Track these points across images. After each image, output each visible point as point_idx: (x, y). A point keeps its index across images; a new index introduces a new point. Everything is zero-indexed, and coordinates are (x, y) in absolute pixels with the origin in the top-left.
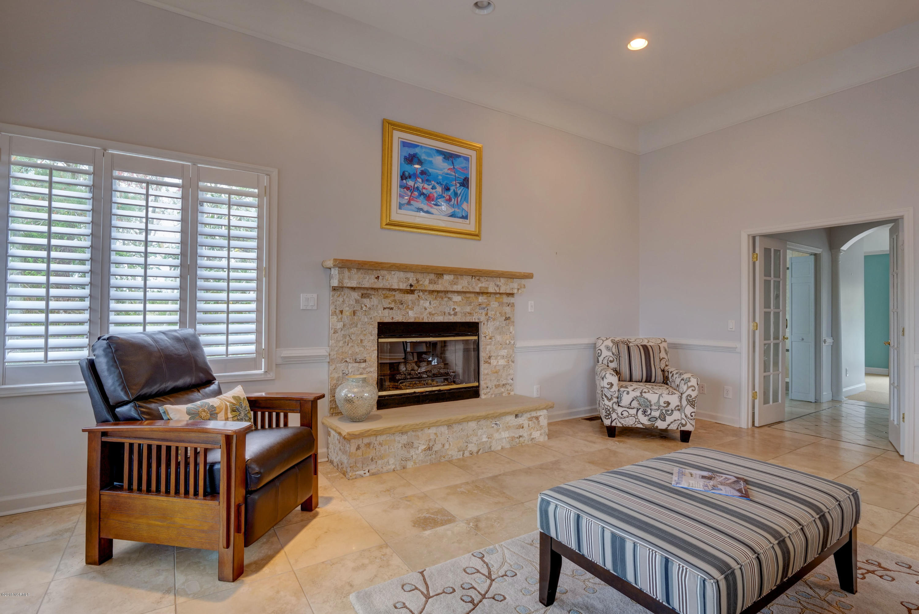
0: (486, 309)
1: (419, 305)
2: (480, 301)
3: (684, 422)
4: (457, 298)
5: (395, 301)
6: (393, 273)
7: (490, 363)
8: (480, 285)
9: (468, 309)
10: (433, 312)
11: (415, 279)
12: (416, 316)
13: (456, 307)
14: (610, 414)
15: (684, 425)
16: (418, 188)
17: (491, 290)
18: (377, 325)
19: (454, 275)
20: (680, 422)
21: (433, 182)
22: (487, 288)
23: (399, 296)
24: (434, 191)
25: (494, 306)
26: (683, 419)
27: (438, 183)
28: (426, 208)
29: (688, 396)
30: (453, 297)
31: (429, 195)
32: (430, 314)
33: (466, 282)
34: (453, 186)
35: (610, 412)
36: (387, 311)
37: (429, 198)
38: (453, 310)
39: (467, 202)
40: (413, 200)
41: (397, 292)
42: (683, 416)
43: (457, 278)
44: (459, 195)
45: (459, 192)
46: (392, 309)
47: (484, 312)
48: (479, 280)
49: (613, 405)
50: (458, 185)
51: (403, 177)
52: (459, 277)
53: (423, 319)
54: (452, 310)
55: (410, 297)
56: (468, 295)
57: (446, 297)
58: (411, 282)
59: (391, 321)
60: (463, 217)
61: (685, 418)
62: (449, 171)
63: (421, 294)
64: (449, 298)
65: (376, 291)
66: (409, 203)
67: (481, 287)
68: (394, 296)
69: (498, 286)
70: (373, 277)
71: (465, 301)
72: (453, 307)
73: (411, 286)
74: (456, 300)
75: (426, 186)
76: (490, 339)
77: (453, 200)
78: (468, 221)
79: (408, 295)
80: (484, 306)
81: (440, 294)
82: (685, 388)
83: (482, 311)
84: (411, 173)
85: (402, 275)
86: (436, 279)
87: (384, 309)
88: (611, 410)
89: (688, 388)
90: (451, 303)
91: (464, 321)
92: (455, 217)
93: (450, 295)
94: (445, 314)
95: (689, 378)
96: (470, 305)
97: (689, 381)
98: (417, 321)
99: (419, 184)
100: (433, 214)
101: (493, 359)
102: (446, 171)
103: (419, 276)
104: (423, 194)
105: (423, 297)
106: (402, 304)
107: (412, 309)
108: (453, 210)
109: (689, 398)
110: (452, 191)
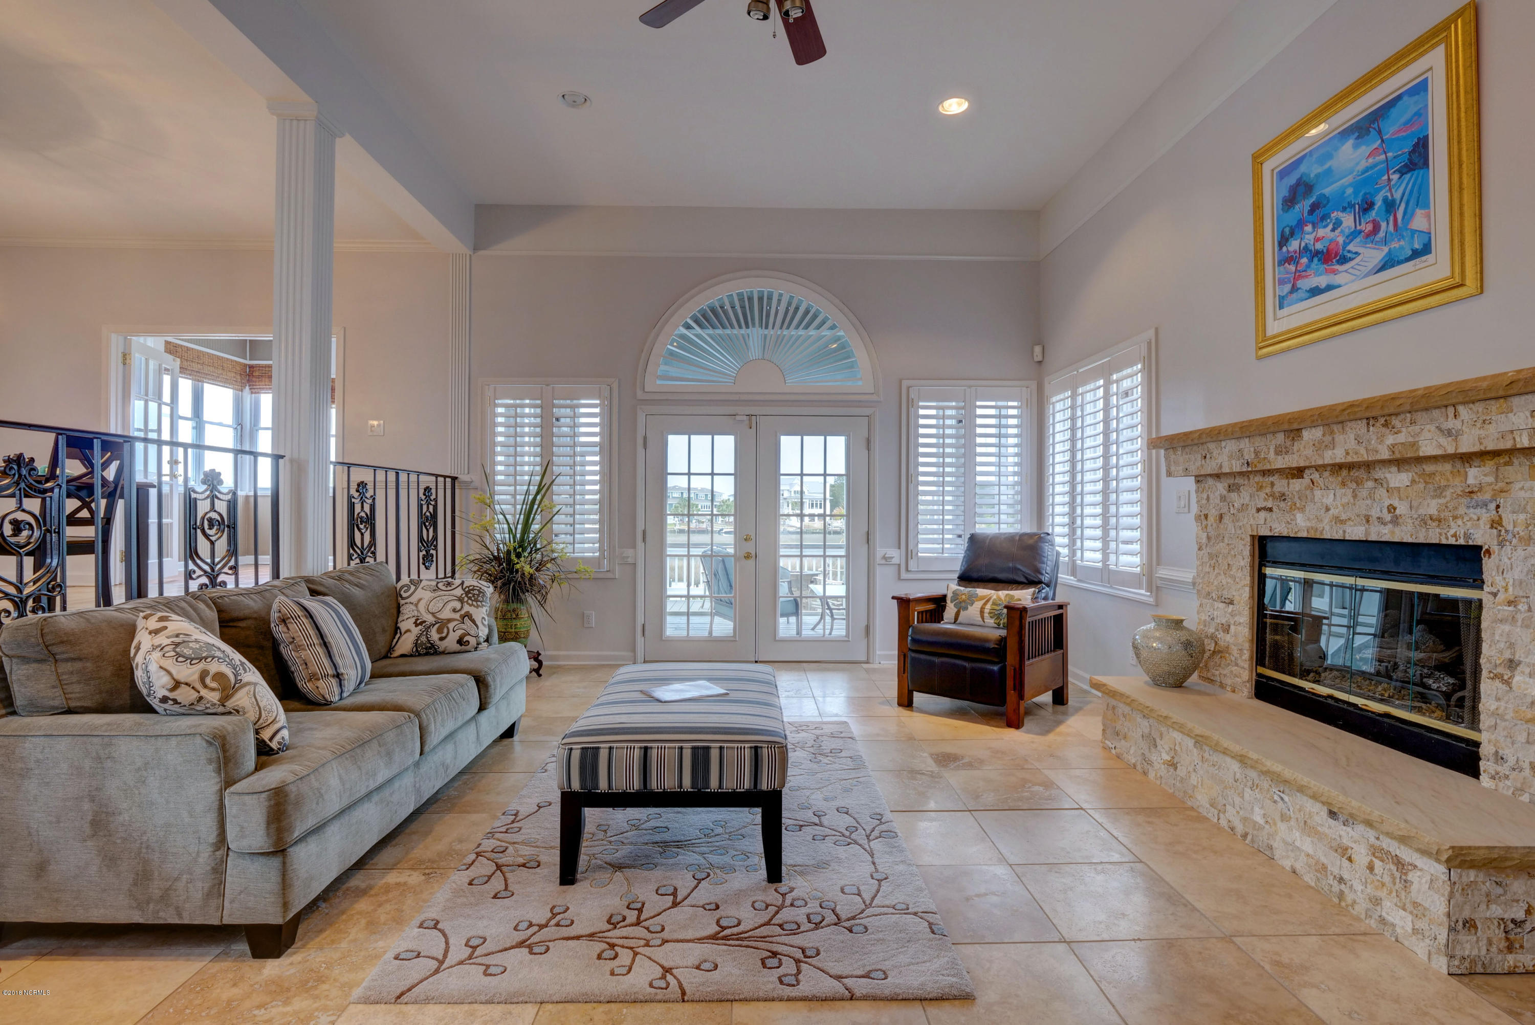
0: (1492, 506)
1: (1313, 501)
2: (1471, 481)
4: (1399, 479)
5: (1272, 495)
6: (1223, 444)
7: (1508, 683)
8: (1390, 440)
9: (1432, 507)
10: (1344, 517)
12: (1309, 524)
13: (1396, 503)
17: (1427, 449)
18: (1248, 539)
21: (1333, 215)
22: (1414, 445)
23: (1281, 485)
25: (1522, 494)
30: (1388, 476)
32: (1338, 520)
34: (1381, 189)
36: (1263, 514)
38: (1389, 512)
39: (1426, 206)
40: (1300, 277)
41: (1276, 476)
44: (1398, 202)
46: (1271, 510)
47: (1486, 516)
50: (1395, 178)
51: (1282, 241)
53: (1321, 533)
54: (1385, 511)
55: (1297, 485)
57: (1368, 479)
58: (1246, 456)
59: (1270, 533)
60: (1416, 254)
62: (1371, 160)
63: (1316, 476)
64: (1376, 480)
65: (1246, 477)
66: (1293, 289)
67: (1394, 445)
69: (1449, 433)
71: (1422, 486)
72: (1386, 504)
73: (1248, 464)
74: (1397, 485)
75: (1321, 232)
76: (1510, 603)
77: (1383, 225)
78: (1430, 258)
79: (1294, 480)
80: (1487, 496)
81: (1355, 473)
83: (1478, 511)
84: (1294, 223)
85: (1233, 445)
87: (1258, 510)
90: (1382, 492)
92: (1393, 266)
93: (1379, 473)
94: (1368, 521)
96: (1439, 496)
98: (1313, 535)
99: (1309, 236)
100: (1339, 286)
101: (1523, 673)
102: (1363, 165)
105: (1321, 481)
106: (1285, 500)
107: (1302, 509)
108: (1386, 249)
110: (1377, 205)
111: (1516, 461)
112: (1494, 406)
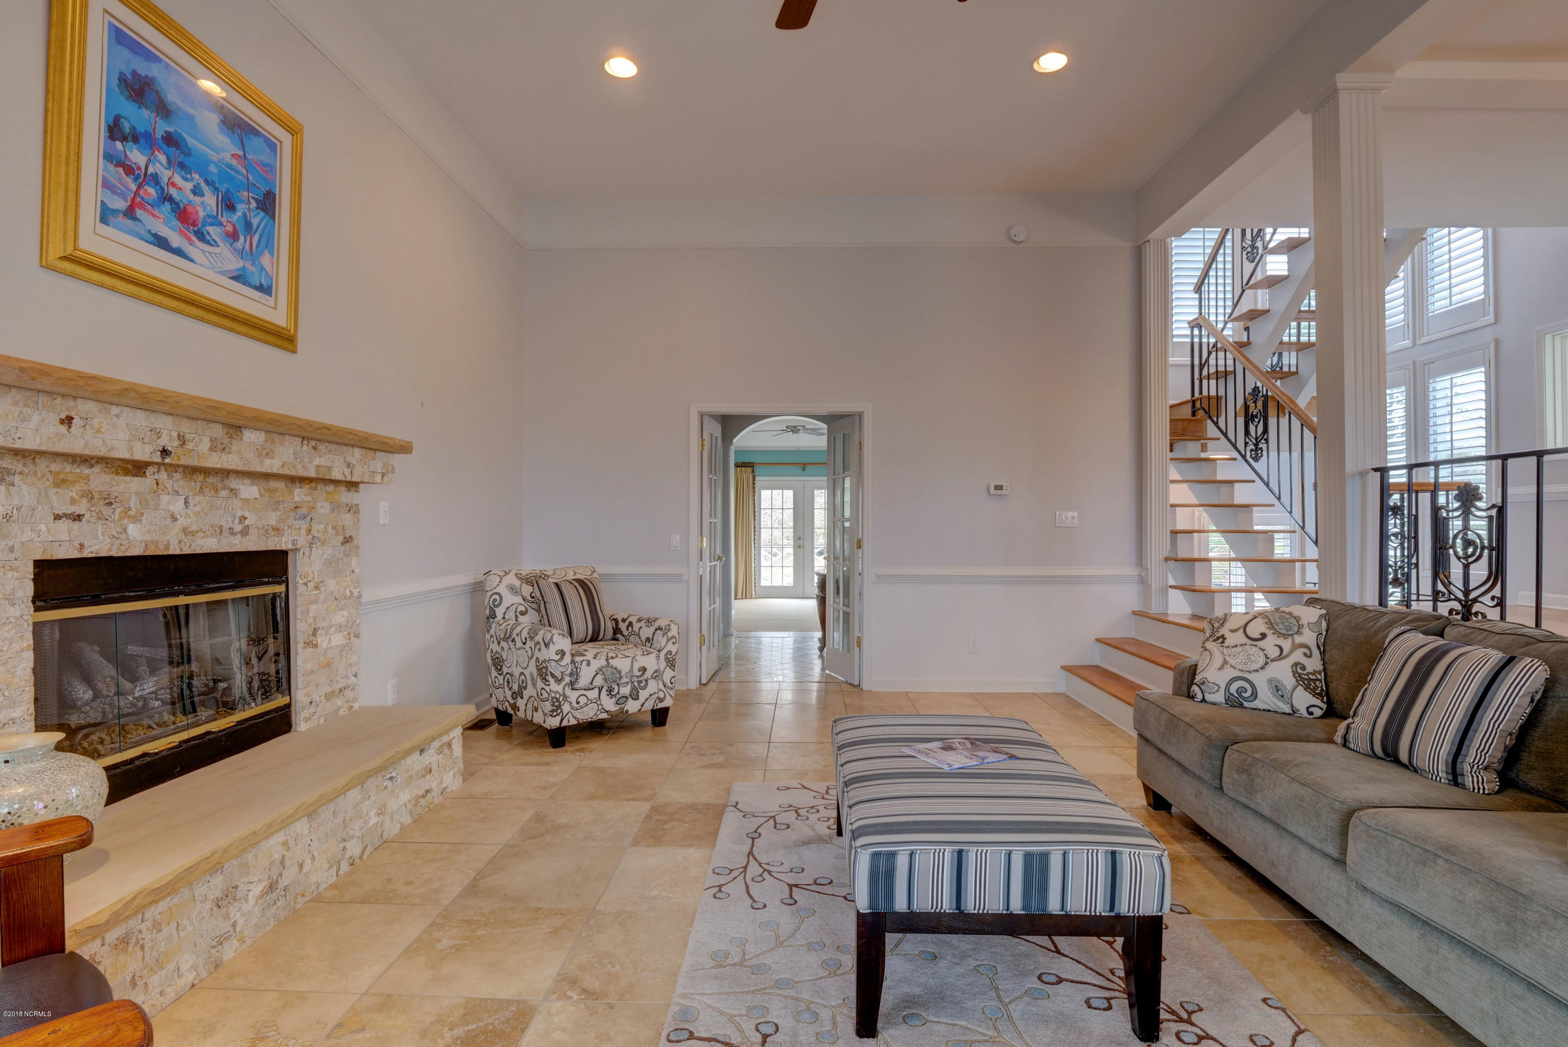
0: (308, 519)
1: (156, 508)
2: (296, 499)
3: (661, 695)
4: (249, 490)
5: (88, 495)
6: (115, 410)
7: (316, 646)
8: (317, 461)
9: (272, 519)
10: (194, 528)
11: (175, 434)
12: (148, 537)
13: (247, 514)
14: (559, 707)
15: (661, 700)
16: (155, 179)
17: (337, 475)
18: (30, 567)
19: (266, 431)
20: (656, 695)
21: (196, 176)
22: (329, 469)
23: (99, 480)
24: (197, 200)
25: (323, 511)
26: (661, 690)
27: (207, 182)
28: (176, 240)
29: (667, 654)
30: (241, 487)
31: (185, 208)
32: (185, 531)
33: (291, 451)
34: (242, 202)
35: (560, 702)
36: (64, 524)
37: (184, 216)
38: (240, 523)
39: (272, 253)
40: (141, 206)
41: (97, 469)
42: (662, 687)
43: (273, 442)
44: (254, 228)
45: (255, 222)
46: (78, 518)
47: (304, 527)
48: (315, 448)
49: (564, 689)
50: (254, 204)
51: (115, 130)
52: (276, 437)
53: (167, 547)
54: (237, 521)
55: (134, 484)
56: (273, 484)
57: (224, 488)
58: (164, 441)
59: (76, 555)
60: (260, 288)
61: (663, 688)
62: (234, 162)
63: (163, 476)
64: (232, 490)
66: (130, 213)
67: (318, 466)
68: (87, 478)
69: (349, 465)
70: (54, 418)
71: (266, 499)
72: (239, 514)
73: (165, 452)
74: (248, 497)
75: (177, 179)
76: (316, 588)
77: (242, 238)
78: (271, 301)
79: (128, 478)
80: (304, 511)
81: (211, 480)
82: (664, 640)
83: (300, 522)
84: (140, 129)
85: (140, 419)
86: (226, 440)
87: (57, 517)
88: (561, 700)
89: (668, 640)
90: (236, 503)
91: (262, 548)
92: (245, 283)
93: (233, 483)
94: (221, 531)
95: (669, 625)
96: (277, 510)
97: (669, 630)
98: (151, 552)
99: (160, 166)
100: (192, 261)
101: (321, 635)
102: (227, 157)
103: (186, 427)
104: (170, 199)
105: (169, 484)
106: (111, 504)
107: (136, 519)
108: (241, 264)
109: (669, 656)
110: (239, 214)
111: (319, 487)
112: (370, 454)
